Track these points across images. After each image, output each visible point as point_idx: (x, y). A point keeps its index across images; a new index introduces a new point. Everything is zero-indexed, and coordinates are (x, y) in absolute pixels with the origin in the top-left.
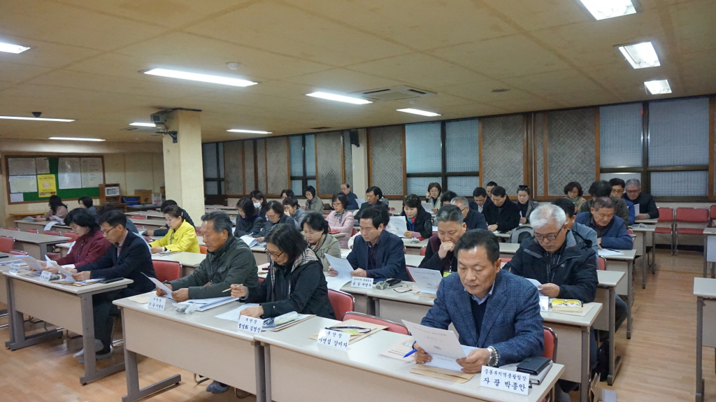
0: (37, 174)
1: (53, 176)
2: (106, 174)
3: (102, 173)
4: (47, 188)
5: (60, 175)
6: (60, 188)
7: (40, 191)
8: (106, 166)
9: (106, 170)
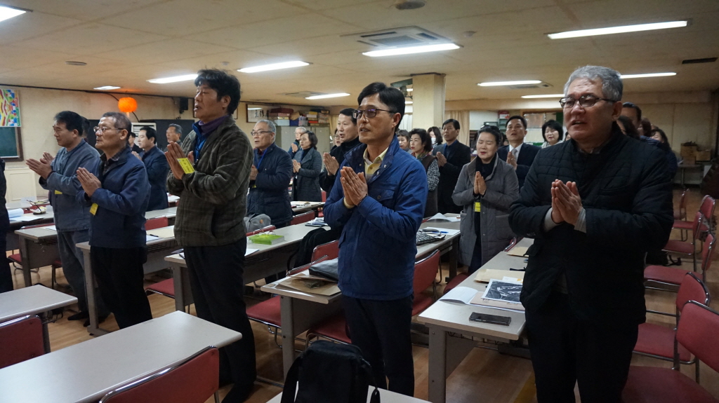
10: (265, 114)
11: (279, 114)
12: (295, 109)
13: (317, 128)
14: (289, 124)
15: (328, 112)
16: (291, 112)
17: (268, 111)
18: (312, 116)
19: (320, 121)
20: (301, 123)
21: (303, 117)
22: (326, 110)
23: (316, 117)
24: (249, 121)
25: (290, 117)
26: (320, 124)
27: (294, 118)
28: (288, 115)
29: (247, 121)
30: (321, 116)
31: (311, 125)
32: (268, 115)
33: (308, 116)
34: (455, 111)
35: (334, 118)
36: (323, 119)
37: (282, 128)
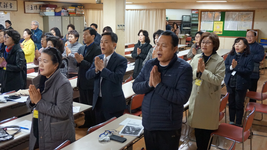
0: (214, 21)
1: (222, 22)
2: (255, 23)
3: (251, 22)
4: (218, 29)
5: (226, 22)
6: (225, 30)
7: (214, 31)
8: (255, 17)
9: (255, 20)
10: (38, 7)
11: (47, 8)
12: (58, 5)
13: (75, 17)
14: (54, 15)
15: (83, 7)
16: (56, 7)
17: (40, 6)
18: (71, 9)
19: (77, 13)
20: (63, 14)
21: (65, 10)
22: (81, 6)
23: (74, 10)
24: (26, 12)
25: (54, 10)
26: (77, 14)
27: (58, 11)
28: (54, 9)
29: (25, 13)
30: (78, 9)
31: (70, 15)
32: (40, 9)
33: (68, 9)
34: (159, 9)
35: (87, 11)
36: (80, 11)
37: (49, 17)
